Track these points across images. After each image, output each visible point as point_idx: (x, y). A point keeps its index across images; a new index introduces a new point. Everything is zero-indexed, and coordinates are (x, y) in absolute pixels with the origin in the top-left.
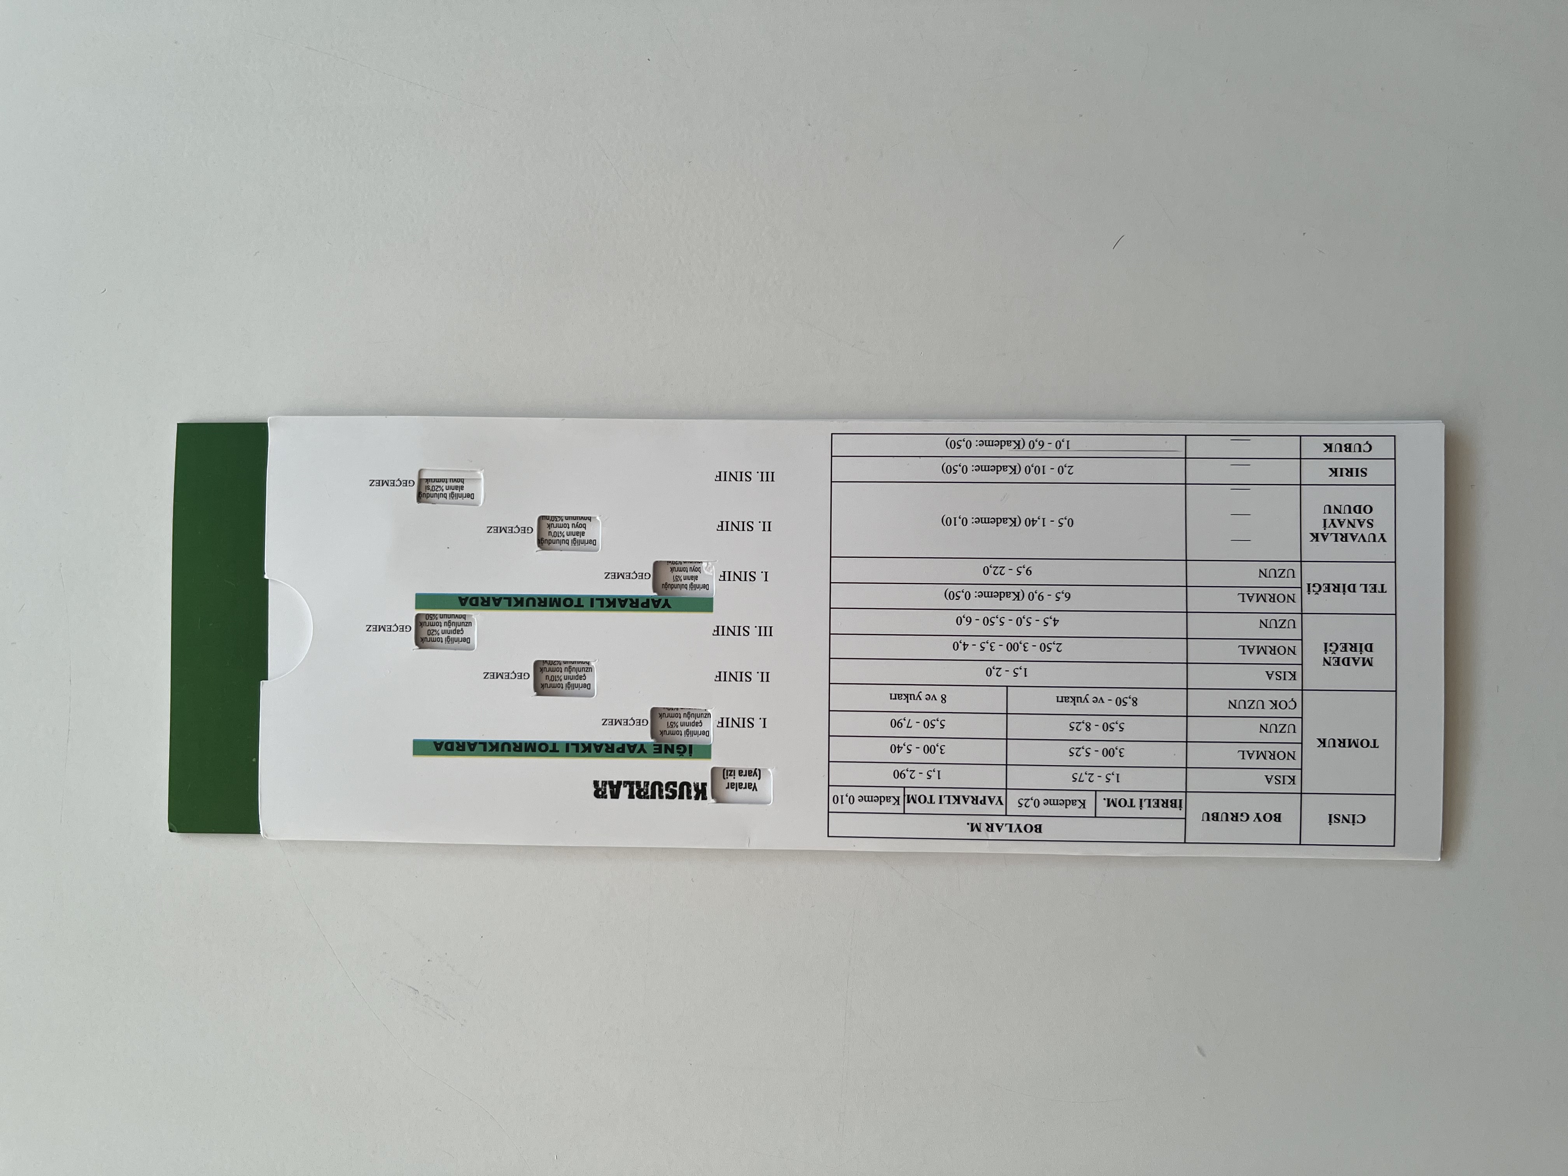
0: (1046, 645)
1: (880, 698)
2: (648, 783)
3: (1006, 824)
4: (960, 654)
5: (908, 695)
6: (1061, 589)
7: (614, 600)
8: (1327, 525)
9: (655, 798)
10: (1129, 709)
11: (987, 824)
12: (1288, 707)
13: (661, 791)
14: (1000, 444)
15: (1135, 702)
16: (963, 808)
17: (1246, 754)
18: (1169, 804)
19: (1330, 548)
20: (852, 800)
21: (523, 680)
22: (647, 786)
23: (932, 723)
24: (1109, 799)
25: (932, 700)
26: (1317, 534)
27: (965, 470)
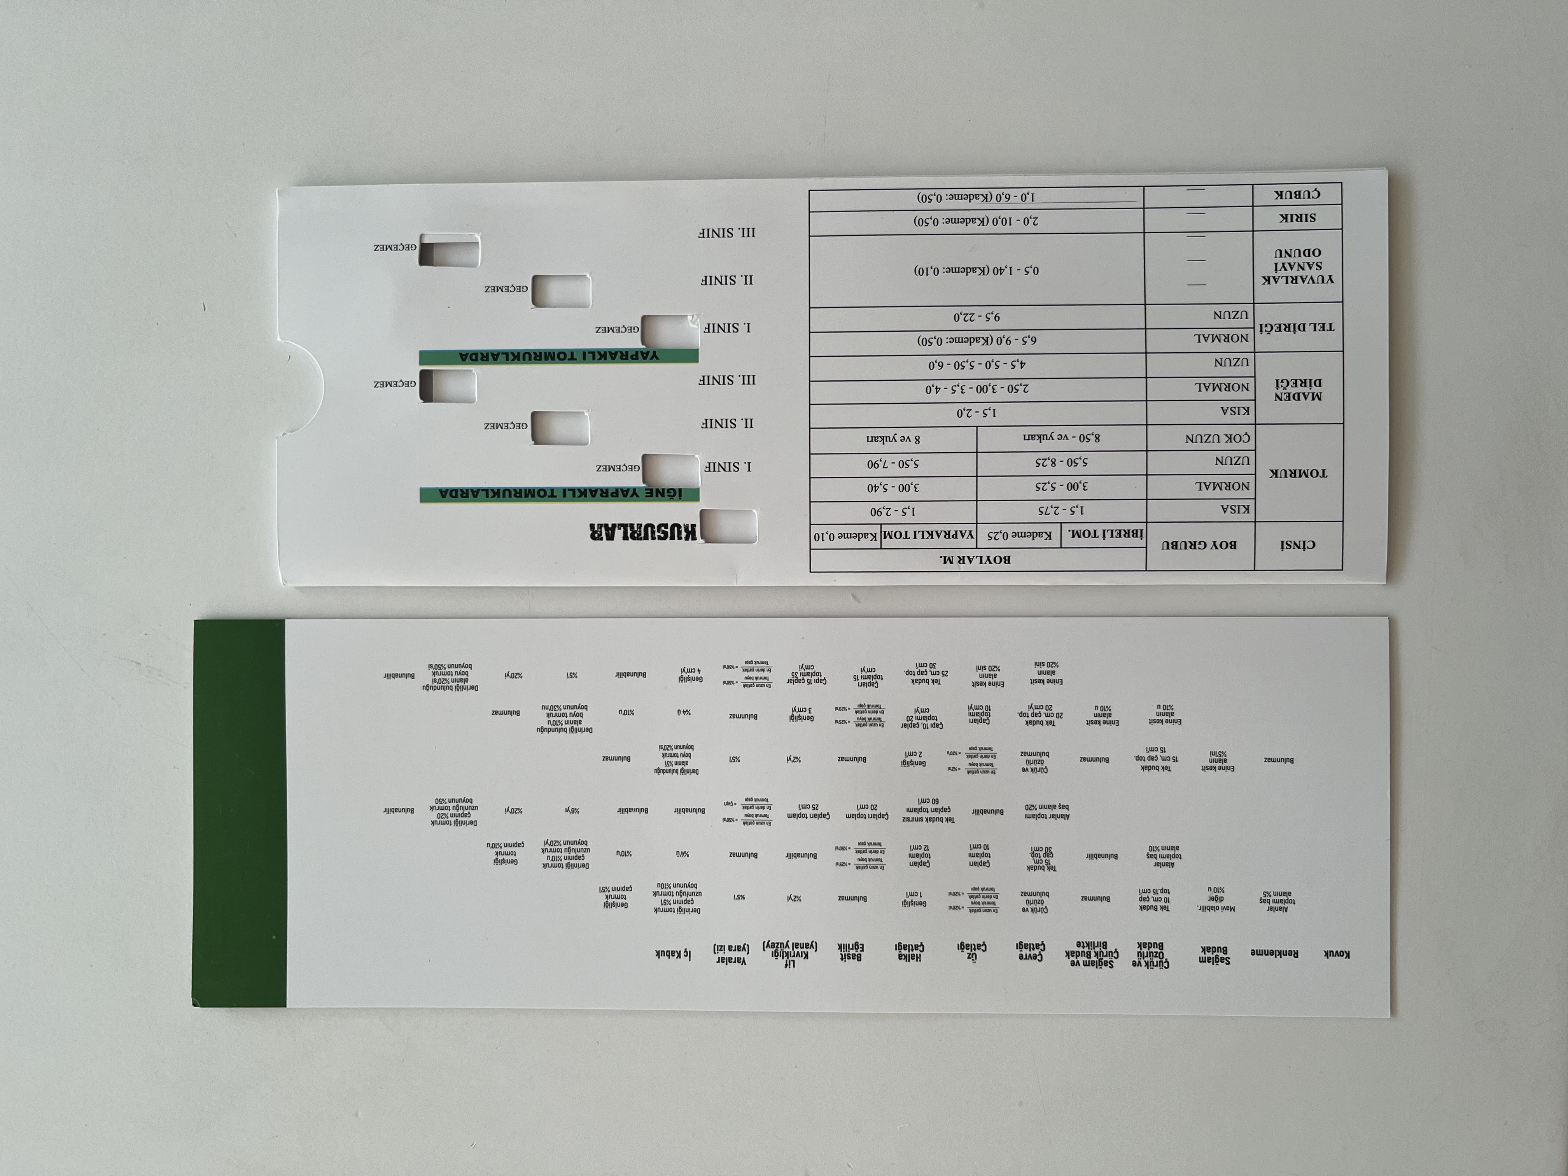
0: (1014, 386)
1: (857, 441)
2: (641, 525)
3: (977, 557)
4: (933, 397)
5: (883, 437)
6: (1027, 333)
7: (605, 353)
8: (1279, 269)
9: (648, 539)
10: (1092, 445)
11: (959, 557)
12: (1242, 441)
13: (653, 533)
14: (969, 197)
15: (1097, 438)
16: (936, 542)
17: (1203, 485)
18: (1131, 534)
19: (1280, 291)
20: (832, 537)
21: (521, 430)
22: (640, 528)
23: (907, 463)
24: (1073, 531)
25: (906, 441)
26: (1269, 277)
27: (936, 222)
